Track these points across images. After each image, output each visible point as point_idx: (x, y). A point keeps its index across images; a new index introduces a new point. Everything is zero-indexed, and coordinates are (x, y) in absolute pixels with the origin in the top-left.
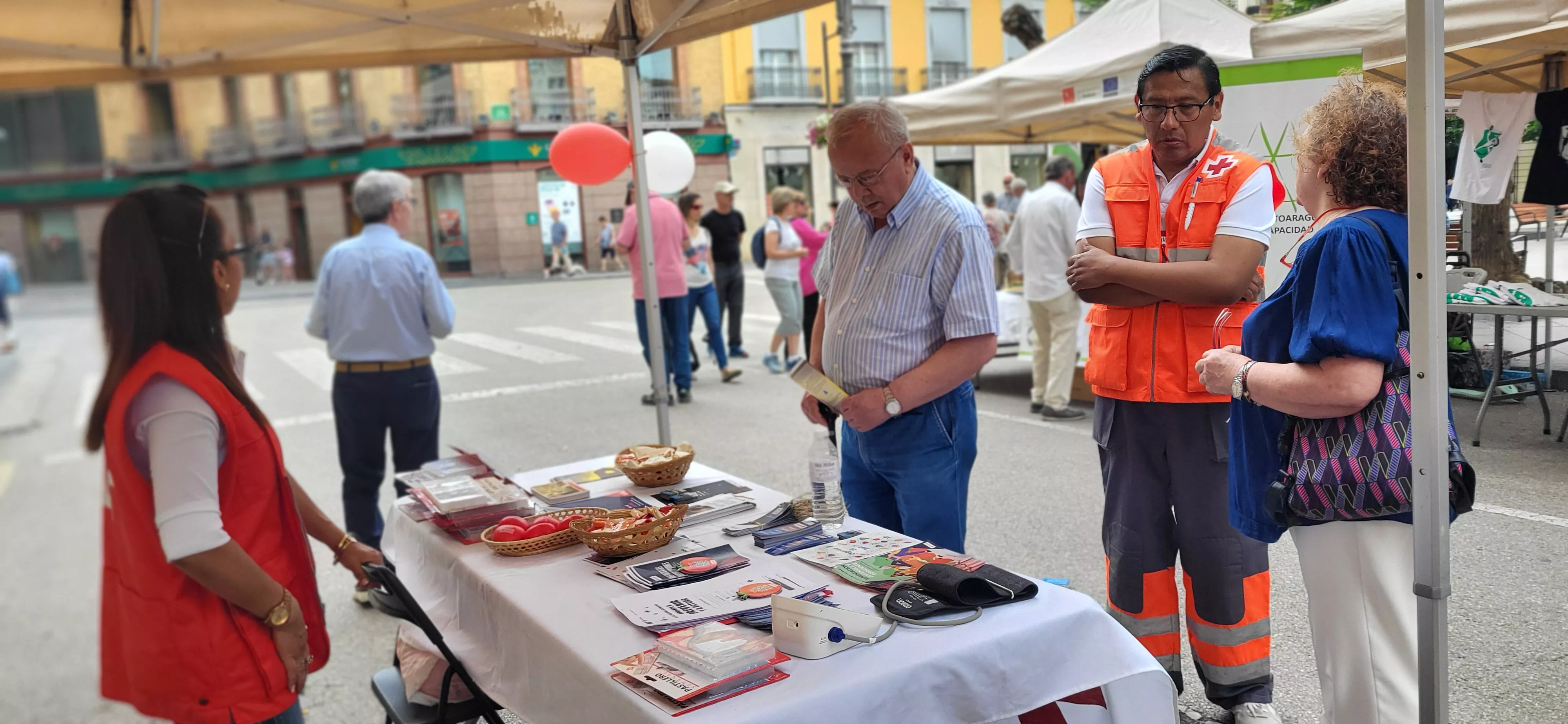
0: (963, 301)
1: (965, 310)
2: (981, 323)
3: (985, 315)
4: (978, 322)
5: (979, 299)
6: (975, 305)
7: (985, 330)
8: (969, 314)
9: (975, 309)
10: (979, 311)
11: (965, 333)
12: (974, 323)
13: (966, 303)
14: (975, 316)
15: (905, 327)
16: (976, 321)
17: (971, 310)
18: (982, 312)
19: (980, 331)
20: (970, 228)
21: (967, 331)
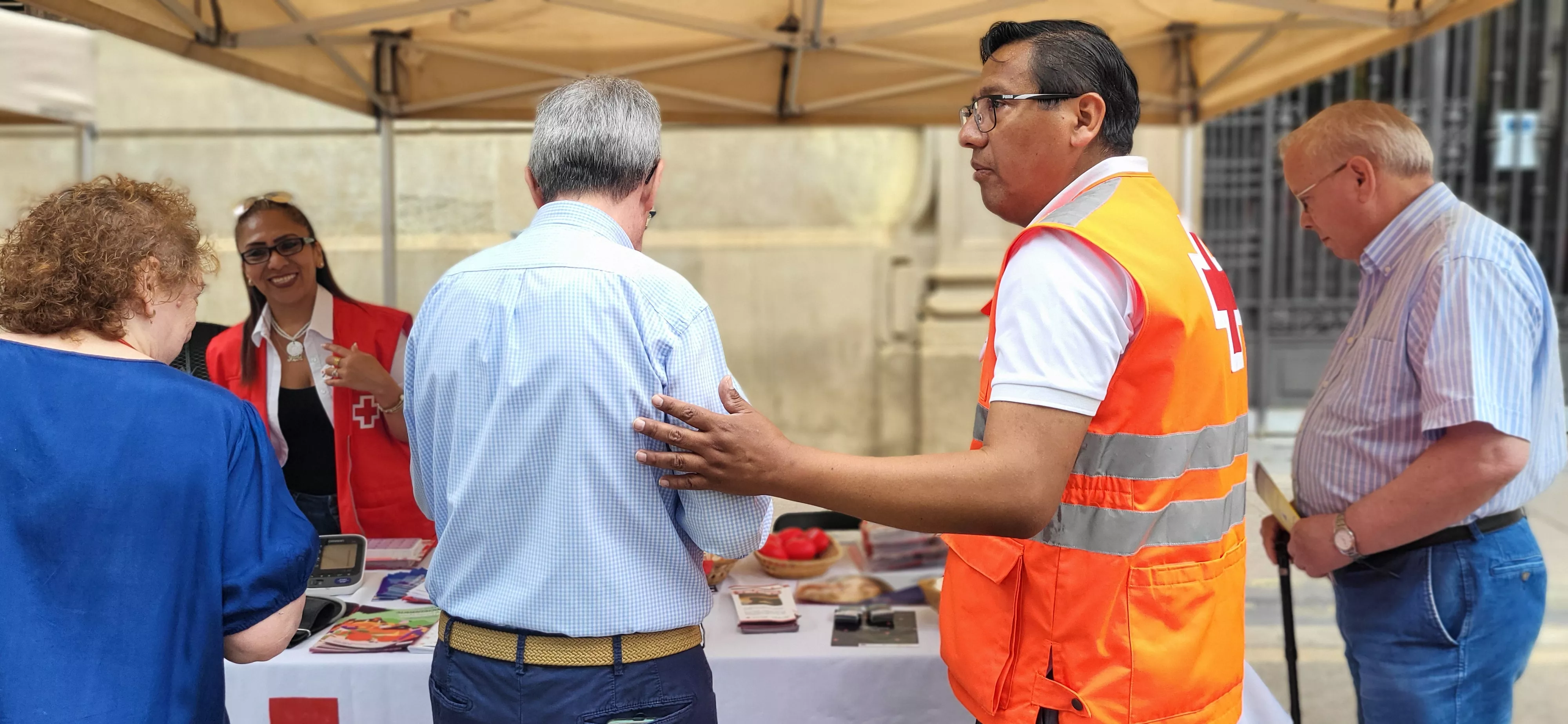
0: (1438, 373)
1: (1441, 386)
2: (1460, 406)
3: (1468, 392)
4: (1456, 403)
5: (1462, 369)
6: (1455, 378)
7: (1467, 418)
8: (1445, 392)
9: (1456, 384)
10: (1460, 387)
11: (1439, 422)
12: (1450, 405)
13: (1443, 374)
14: (1452, 395)
15: (1370, 417)
16: (1452, 402)
17: (1449, 386)
18: (1464, 389)
19: (1459, 420)
20: (1461, 262)
21: (1442, 419)
